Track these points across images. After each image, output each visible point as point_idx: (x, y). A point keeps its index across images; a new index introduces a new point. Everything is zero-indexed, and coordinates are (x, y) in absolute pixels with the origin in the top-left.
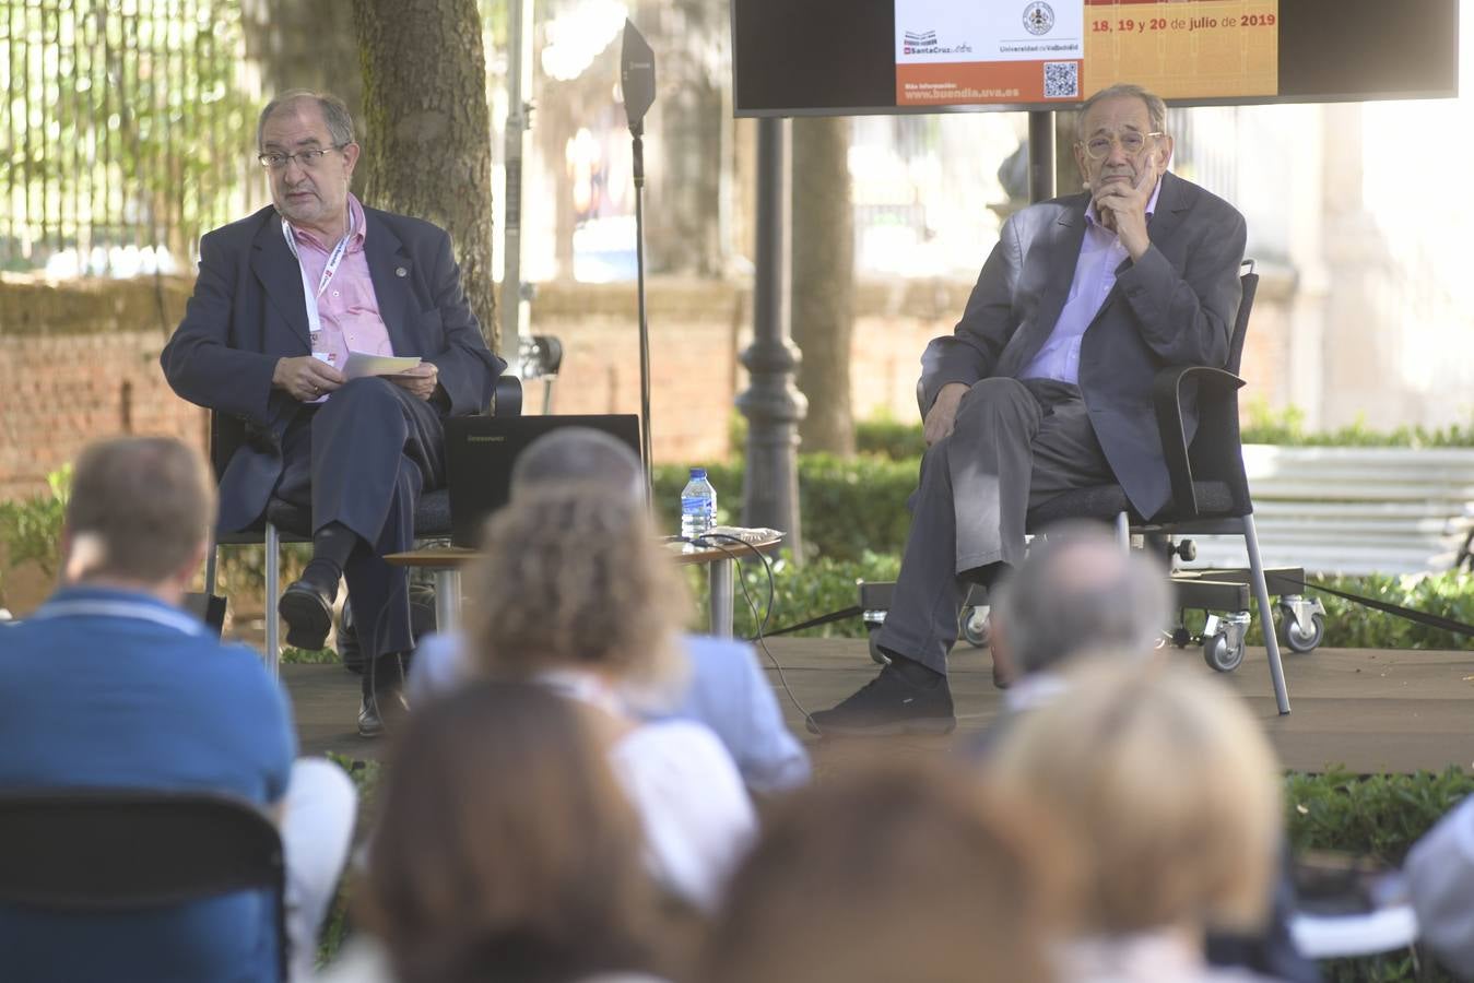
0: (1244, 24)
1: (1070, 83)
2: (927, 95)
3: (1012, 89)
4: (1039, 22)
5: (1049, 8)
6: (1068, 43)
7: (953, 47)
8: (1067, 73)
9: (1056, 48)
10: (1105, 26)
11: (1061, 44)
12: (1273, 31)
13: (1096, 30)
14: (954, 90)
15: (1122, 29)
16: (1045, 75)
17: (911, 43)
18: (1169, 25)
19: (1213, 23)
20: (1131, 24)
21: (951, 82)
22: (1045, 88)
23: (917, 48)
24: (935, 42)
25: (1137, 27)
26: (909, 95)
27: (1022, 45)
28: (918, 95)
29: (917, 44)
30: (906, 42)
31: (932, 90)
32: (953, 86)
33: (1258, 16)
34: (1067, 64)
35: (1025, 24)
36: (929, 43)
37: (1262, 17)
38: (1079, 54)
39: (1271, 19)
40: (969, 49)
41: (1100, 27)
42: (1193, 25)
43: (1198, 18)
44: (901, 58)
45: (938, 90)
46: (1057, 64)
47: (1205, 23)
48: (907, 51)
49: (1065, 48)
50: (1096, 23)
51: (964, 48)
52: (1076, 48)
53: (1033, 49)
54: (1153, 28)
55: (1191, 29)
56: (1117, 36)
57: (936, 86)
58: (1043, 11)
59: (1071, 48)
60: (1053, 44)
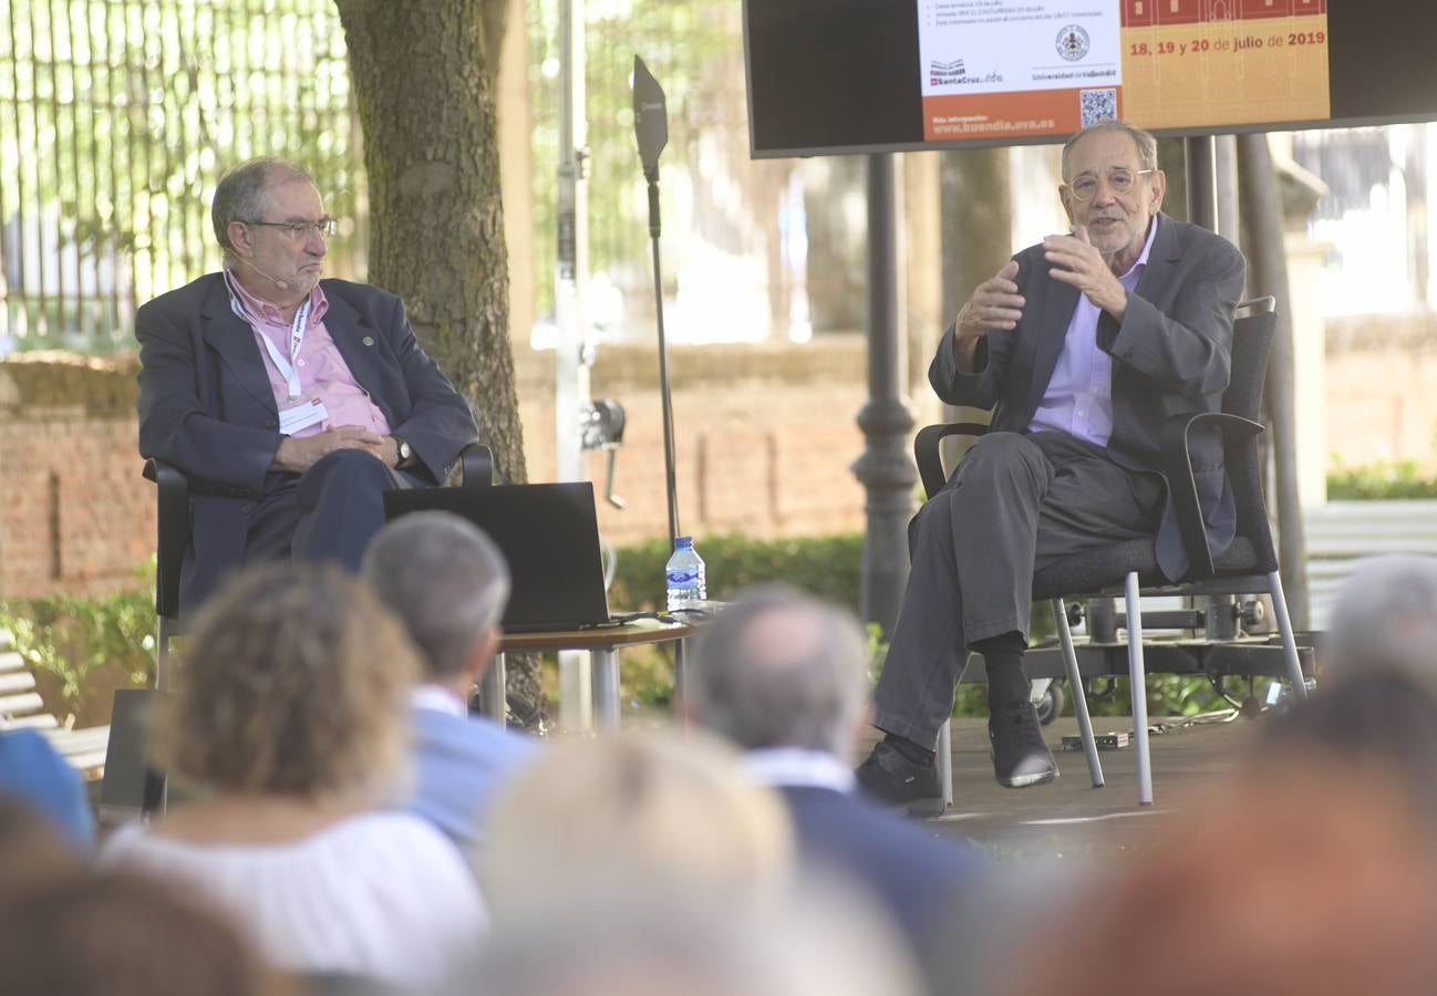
0: (1292, 43)
1: (1109, 111)
2: (956, 129)
3: (1047, 119)
4: (1073, 47)
5: (1084, 32)
6: (1105, 69)
7: (982, 77)
8: (1105, 101)
9: (1093, 74)
10: (1144, 49)
11: (1098, 70)
12: (1322, 50)
13: (1135, 53)
14: (984, 122)
15: (1162, 51)
16: (1082, 105)
17: (937, 73)
18: (1211, 47)
19: (1259, 43)
20: (1171, 47)
21: (983, 114)
22: (1082, 117)
23: (944, 78)
24: (963, 71)
25: (1178, 50)
26: (937, 130)
27: (1056, 72)
28: (947, 129)
29: (944, 74)
30: (932, 73)
31: (961, 124)
32: (985, 118)
33: (1306, 33)
34: (1105, 91)
35: (1059, 49)
36: (957, 73)
37: (1311, 35)
38: (1117, 80)
39: (1320, 37)
40: (1000, 79)
41: (1138, 50)
42: (1238, 45)
43: (1242, 38)
44: (928, 90)
45: (968, 123)
46: (1093, 91)
47: (1250, 43)
48: (934, 82)
49: (1102, 74)
50: (1134, 47)
51: (995, 78)
52: (1114, 73)
53: (1067, 76)
54: (1195, 49)
55: (1236, 50)
56: (1157, 60)
57: (965, 119)
58: (1077, 34)
59: (1108, 74)
60: (1089, 70)
